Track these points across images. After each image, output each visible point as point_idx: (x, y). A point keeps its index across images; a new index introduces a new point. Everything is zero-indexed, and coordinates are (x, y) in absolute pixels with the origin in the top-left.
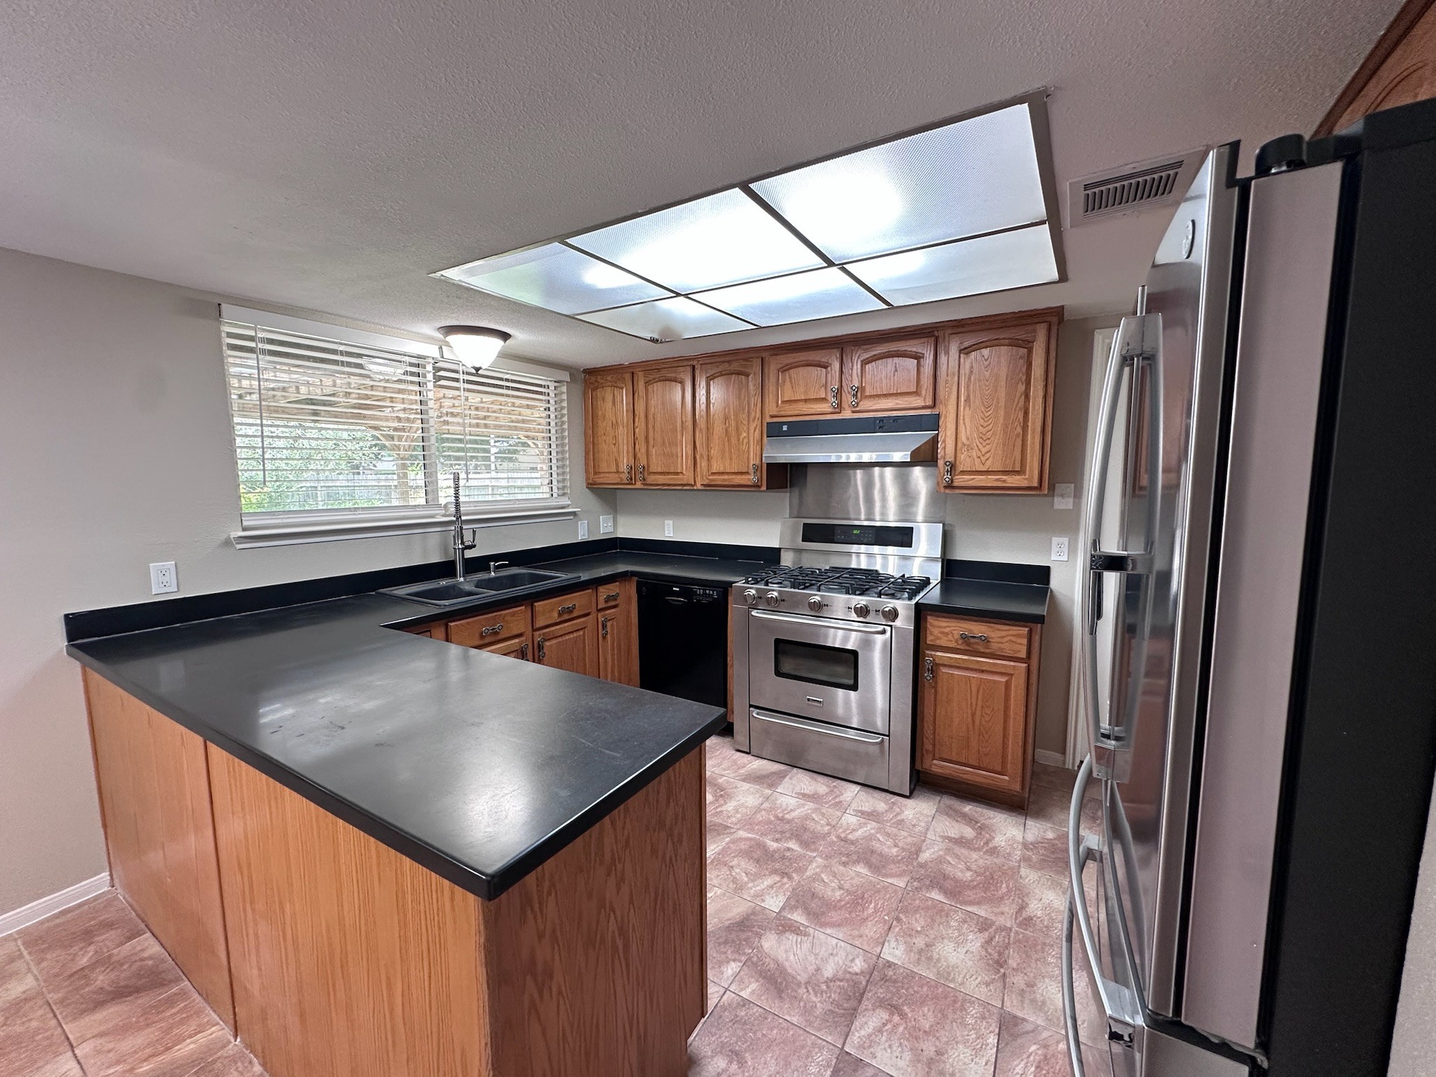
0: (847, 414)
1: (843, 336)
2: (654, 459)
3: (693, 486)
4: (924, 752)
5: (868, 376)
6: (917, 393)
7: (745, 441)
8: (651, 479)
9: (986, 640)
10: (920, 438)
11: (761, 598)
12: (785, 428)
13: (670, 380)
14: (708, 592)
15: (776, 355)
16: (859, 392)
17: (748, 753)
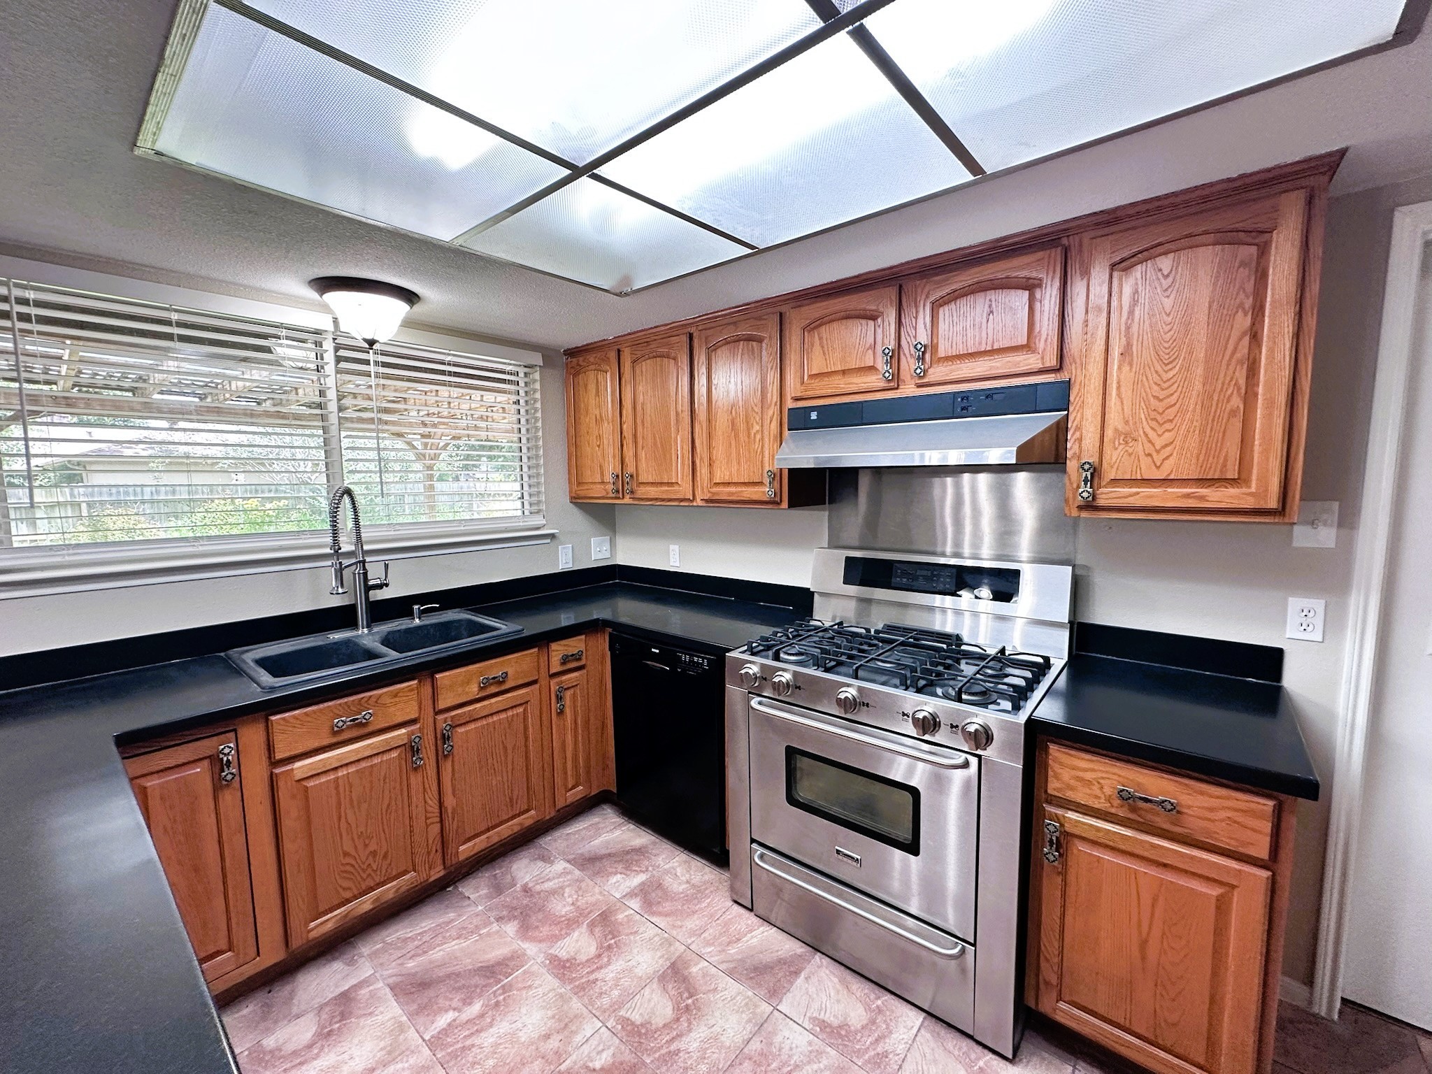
0: (909, 390)
1: (902, 264)
2: (643, 465)
3: (692, 501)
4: (1042, 986)
5: (943, 326)
6: (1028, 347)
7: (758, 437)
8: (642, 491)
9: (1174, 810)
10: (1035, 424)
11: (765, 679)
12: (814, 416)
13: (662, 356)
14: (696, 659)
15: (800, 306)
16: (925, 353)
17: (751, 910)
